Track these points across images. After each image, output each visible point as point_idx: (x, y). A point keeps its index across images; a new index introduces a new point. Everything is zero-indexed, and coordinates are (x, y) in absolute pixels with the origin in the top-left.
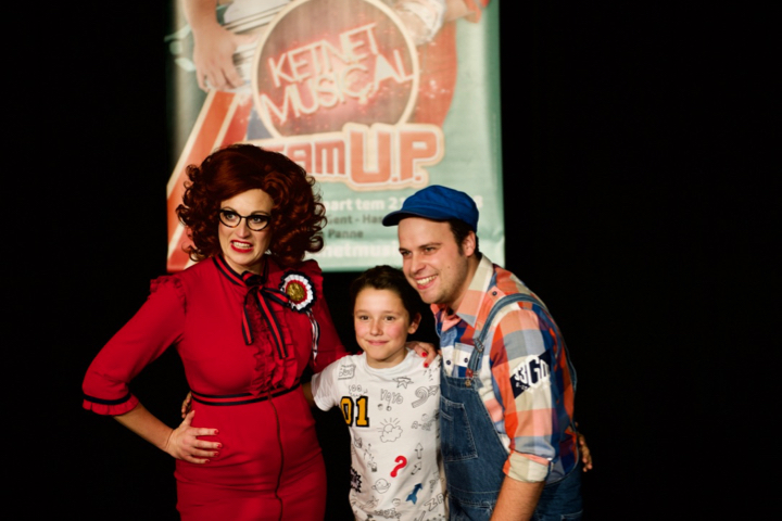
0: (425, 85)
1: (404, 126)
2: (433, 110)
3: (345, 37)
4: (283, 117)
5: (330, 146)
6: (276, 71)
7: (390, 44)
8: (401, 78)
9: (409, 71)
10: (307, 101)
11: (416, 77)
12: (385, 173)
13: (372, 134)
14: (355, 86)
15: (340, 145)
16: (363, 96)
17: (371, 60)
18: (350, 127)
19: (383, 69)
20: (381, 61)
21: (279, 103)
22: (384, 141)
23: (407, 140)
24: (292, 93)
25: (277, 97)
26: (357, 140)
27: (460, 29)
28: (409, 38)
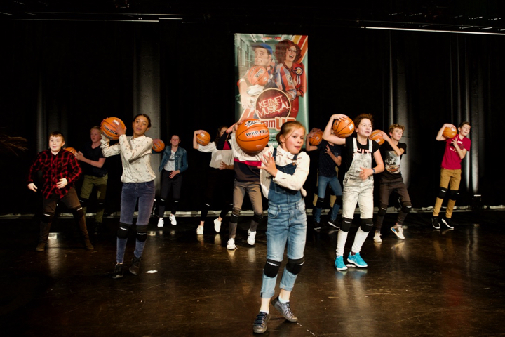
0: (292, 109)
2: (294, 114)
3: (275, 98)
4: (261, 115)
5: (272, 121)
6: (260, 105)
7: (285, 99)
8: (287, 108)
9: (289, 106)
10: (267, 112)
11: (290, 107)
13: (281, 119)
14: (277, 109)
15: (274, 121)
16: (279, 111)
17: (281, 104)
18: (276, 118)
19: (283, 106)
20: (283, 104)
21: (261, 111)
22: (284, 120)
24: (264, 110)
25: (260, 110)
26: (278, 120)
27: (300, 97)
28: (289, 99)
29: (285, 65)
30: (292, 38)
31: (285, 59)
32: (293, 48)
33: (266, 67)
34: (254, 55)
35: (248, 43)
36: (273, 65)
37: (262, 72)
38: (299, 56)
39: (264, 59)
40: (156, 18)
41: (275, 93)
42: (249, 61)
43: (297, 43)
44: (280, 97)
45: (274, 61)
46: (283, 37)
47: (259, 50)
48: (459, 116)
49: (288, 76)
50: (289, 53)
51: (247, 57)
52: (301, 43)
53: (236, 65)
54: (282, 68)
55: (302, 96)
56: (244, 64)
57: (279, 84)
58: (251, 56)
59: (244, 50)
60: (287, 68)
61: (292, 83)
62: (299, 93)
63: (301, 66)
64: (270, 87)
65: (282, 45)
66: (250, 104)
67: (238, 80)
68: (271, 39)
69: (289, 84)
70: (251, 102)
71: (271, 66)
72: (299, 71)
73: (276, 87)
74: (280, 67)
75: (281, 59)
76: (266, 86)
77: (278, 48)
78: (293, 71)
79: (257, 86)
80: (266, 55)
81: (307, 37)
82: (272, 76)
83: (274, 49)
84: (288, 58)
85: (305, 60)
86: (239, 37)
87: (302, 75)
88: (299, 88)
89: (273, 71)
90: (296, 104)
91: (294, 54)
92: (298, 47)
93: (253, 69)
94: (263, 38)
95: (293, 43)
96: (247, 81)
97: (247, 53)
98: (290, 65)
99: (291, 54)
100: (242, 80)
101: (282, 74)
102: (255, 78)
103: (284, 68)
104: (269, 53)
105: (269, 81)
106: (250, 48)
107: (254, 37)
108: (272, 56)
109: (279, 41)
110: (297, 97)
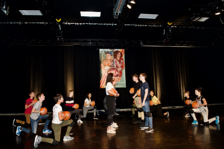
0: (120, 74)
1: (118, 77)
2: (121, 76)
3: (114, 71)
7: (117, 71)
12: (117, 81)
13: (116, 78)
16: (115, 75)
17: (116, 72)
19: (117, 73)
22: (117, 78)
23: (119, 78)
27: (122, 70)
28: (119, 71)
29: (117, 59)
30: (119, 50)
31: (117, 57)
32: (119, 53)
33: (110, 60)
34: (106, 56)
35: (104, 52)
36: (113, 59)
37: (109, 62)
38: (121, 56)
39: (109, 57)
40: (72, 44)
41: (114, 69)
42: (105, 58)
43: (121, 52)
44: (116, 70)
45: (113, 58)
46: (116, 50)
47: (108, 54)
48: (178, 74)
49: (118, 63)
50: (118, 55)
51: (104, 57)
52: (122, 51)
53: (100, 59)
54: (116, 60)
55: (123, 69)
56: (103, 59)
57: (115, 65)
58: (105, 56)
59: (103, 54)
60: (118, 60)
61: (119, 65)
62: (122, 69)
63: (122, 59)
64: (112, 67)
65: (116, 52)
66: (105, 73)
67: (101, 65)
68: (112, 50)
69: (119, 66)
70: (106, 72)
71: (112, 60)
72: (122, 61)
73: (114, 67)
74: (115, 60)
75: (115, 57)
76: (111, 66)
77: (114, 53)
78: (119, 61)
79: (107, 66)
80: (110, 56)
81: (124, 50)
82: (112, 63)
83: (113, 54)
84: (118, 56)
85: (123, 57)
86: (101, 50)
87: (123, 63)
88: (122, 67)
89: (113, 61)
90: (121, 72)
91: (120, 55)
92: (121, 53)
93: (106, 61)
94: (109, 50)
95: (119, 52)
96: (104, 65)
97: (104, 55)
98: (118, 59)
99: (119, 56)
100: (102, 65)
101: (116, 62)
102: (107, 64)
103: (117, 60)
104: (111, 55)
105: (111, 65)
106: (105, 54)
107: (106, 50)
108: (113, 56)
109: (114, 51)
110: (121, 70)
